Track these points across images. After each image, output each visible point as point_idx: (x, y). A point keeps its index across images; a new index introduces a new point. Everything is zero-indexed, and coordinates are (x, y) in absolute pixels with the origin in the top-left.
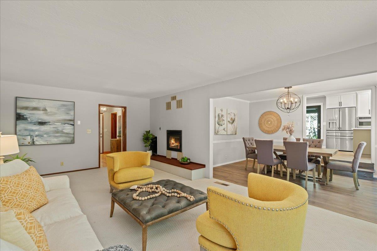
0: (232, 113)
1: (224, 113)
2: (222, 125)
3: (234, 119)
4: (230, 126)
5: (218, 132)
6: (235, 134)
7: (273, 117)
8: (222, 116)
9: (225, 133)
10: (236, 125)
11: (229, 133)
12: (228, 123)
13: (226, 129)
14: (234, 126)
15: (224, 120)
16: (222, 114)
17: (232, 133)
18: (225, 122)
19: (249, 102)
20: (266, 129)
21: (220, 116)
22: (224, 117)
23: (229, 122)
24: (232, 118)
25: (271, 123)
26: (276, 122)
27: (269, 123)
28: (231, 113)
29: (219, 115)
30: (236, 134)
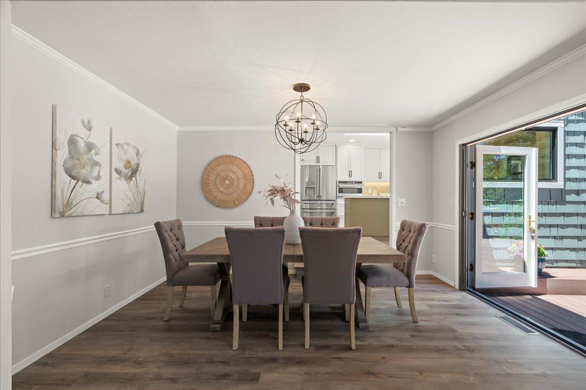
0: (128, 145)
1: (99, 137)
2: (88, 182)
3: (138, 165)
4: (120, 184)
5: (68, 205)
6: (139, 210)
7: (235, 169)
8: (90, 147)
9: (105, 209)
10: (141, 185)
11: (118, 208)
12: (115, 175)
13: (106, 197)
14: (137, 186)
15: (97, 164)
16: (90, 140)
17: (128, 209)
18: (105, 172)
19: (177, 128)
20: (220, 197)
21: (81, 144)
22: (96, 154)
23: (118, 172)
24: (129, 162)
25: (232, 183)
26: (242, 182)
27: (227, 182)
28: (125, 146)
29: (72, 142)
30: (142, 211)
